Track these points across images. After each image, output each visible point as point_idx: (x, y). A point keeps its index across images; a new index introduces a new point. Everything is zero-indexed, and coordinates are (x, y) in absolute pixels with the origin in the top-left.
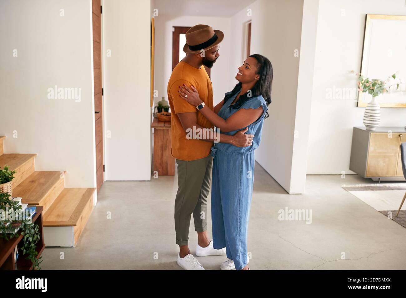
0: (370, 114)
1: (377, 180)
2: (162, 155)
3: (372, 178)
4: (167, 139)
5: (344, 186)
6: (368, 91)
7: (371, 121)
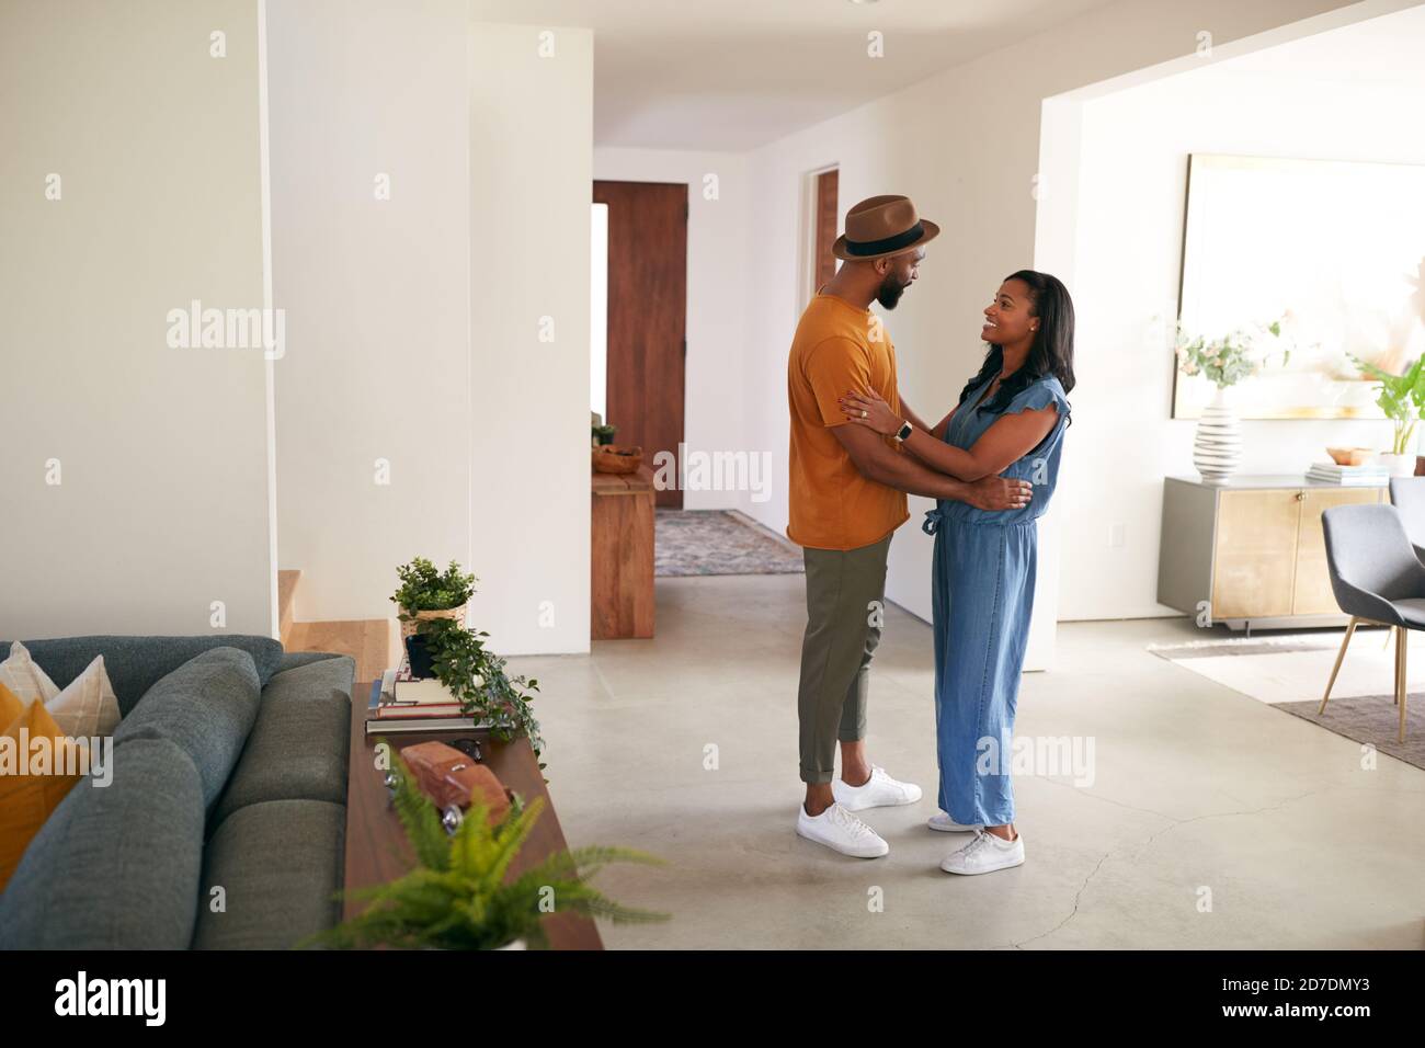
0: (1212, 439)
1: (1241, 626)
2: (617, 575)
3: (1227, 621)
4: (632, 526)
5: (1154, 646)
6: (1203, 374)
7: (1217, 456)
